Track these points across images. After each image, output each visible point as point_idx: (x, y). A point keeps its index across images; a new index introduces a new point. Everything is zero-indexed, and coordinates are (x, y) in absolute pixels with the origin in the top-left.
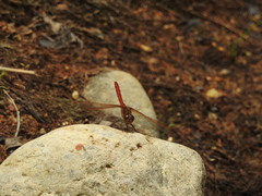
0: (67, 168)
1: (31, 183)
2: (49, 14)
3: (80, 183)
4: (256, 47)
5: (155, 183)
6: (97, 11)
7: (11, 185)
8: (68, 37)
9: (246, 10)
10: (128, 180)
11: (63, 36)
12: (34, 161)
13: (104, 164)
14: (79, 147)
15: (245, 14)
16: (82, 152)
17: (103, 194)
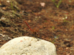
0: (18, 47)
1: (8, 52)
2: (1, 33)
3: (22, 50)
4: (58, 44)
5: (43, 49)
6: (14, 34)
8: (7, 38)
9: (54, 37)
10: (36, 48)
11: (6, 38)
14: (21, 41)
15: (53, 38)
17: (29, 52)
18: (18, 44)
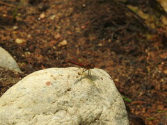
0: (45, 97)
1: (26, 111)
3: (56, 104)
7: (14, 116)
10: (83, 95)
12: (23, 98)
13: (66, 90)
14: (48, 84)
16: (51, 86)
17: (72, 107)
18: (43, 91)
